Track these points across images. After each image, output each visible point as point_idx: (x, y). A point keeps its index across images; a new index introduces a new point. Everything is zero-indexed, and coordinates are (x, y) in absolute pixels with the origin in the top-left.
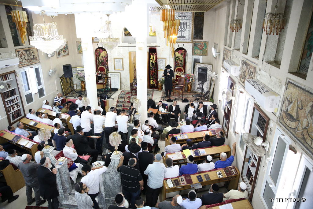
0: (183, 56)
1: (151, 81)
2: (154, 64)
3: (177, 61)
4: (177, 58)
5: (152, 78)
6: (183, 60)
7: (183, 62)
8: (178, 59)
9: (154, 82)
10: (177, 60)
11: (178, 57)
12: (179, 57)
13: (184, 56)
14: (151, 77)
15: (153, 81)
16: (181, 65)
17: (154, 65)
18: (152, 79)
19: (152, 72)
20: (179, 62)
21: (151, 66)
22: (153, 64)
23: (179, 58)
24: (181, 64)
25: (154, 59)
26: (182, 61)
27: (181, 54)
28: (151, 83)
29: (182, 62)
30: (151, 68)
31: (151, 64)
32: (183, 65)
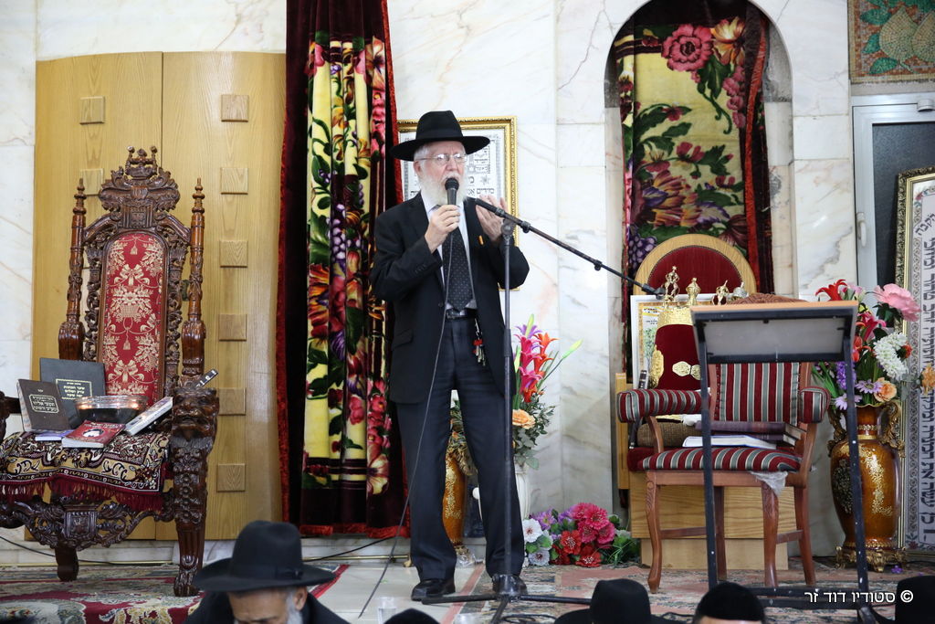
0: (723, 100)
1: (317, 413)
2: (354, 180)
3: (659, 164)
4: (658, 131)
5: (320, 371)
6: (733, 148)
7: (734, 169)
8: (665, 141)
9: (355, 432)
10: (652, 152)
11: (660, 113)
12: (674, 112)
13: (745, 88)
14: (319, 358)
15: (336, 426)
16: (709, 213)
17: (355, 205)
18: (320, 387)
19: (331, 295)
20: (677, 170)
21: (313, 205)
22: (341, 188)
23: (685, 127)
24: (706, 197)
25: (361, 126)
26: (715, 157)
27: (707, 78)
28: (316, 441)
29: (719, 170)
30: (315, 234)
31: (312, 182)
32: (734, 211)
